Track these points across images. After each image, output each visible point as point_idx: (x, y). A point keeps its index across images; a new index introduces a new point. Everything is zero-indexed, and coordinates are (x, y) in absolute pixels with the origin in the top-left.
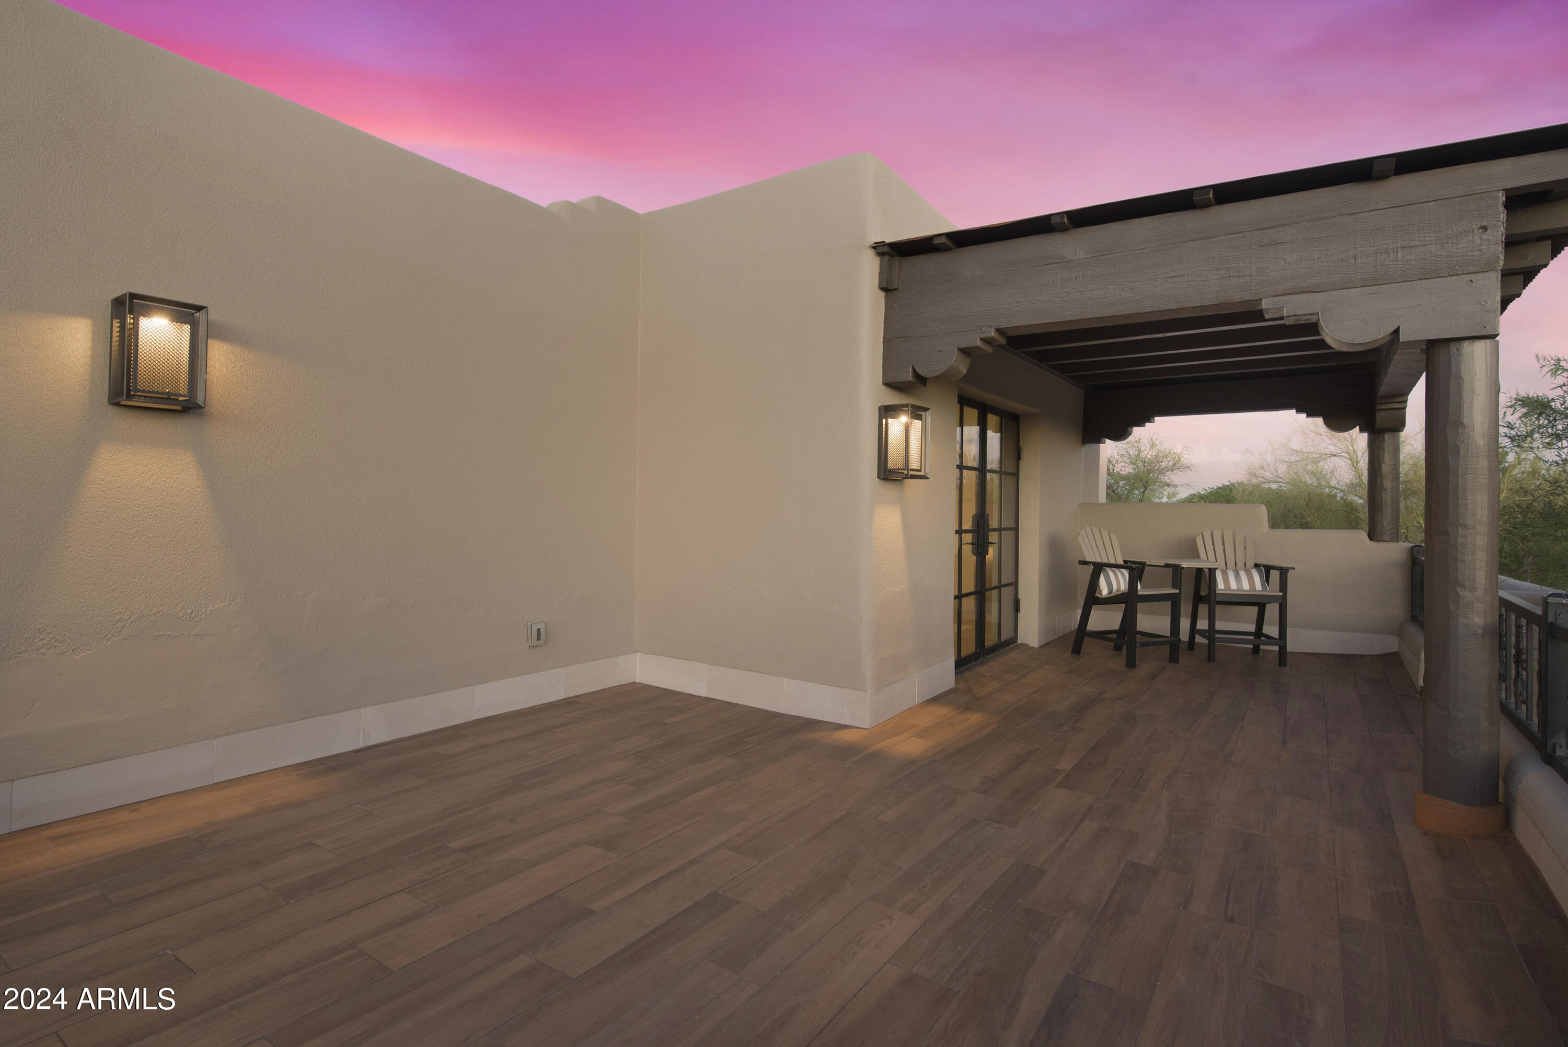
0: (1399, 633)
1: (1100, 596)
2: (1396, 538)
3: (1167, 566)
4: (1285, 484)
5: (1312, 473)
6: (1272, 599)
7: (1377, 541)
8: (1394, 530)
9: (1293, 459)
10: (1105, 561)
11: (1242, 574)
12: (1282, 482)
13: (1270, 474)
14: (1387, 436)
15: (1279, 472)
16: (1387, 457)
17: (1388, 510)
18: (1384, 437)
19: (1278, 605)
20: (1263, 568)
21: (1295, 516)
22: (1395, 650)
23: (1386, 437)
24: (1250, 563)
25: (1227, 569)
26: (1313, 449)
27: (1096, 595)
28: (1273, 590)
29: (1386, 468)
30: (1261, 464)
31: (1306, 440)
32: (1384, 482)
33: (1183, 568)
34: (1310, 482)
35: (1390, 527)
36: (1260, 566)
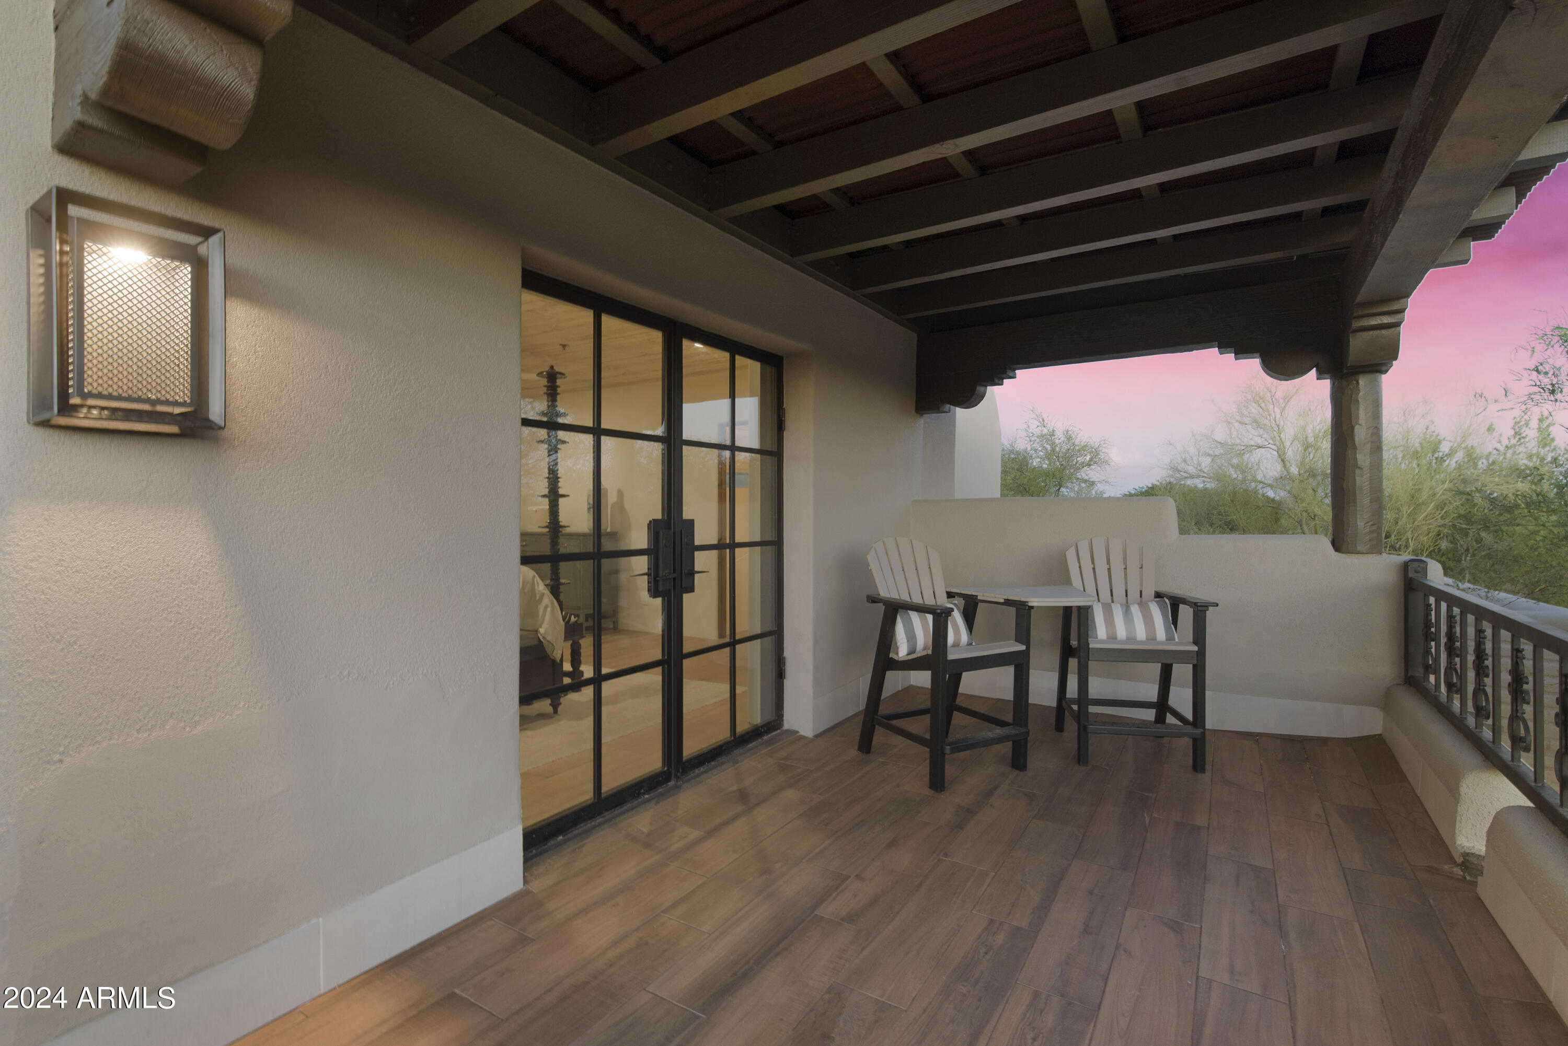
0: (1386, 702)
1: (895, 657)
2: (1376, 548)
3: (1008, 603)
4: (1209, 478)
5: (1237, 467)
6: (1182, 656)
7: (1348, 552)
8: (1375, 535)
9: (1217, 452)
10: (905, 597)
11: (1135, 610)
12: (1205, 477)
13: (1192, 468)
14: (1363, 381)
15: (1203, 465)
16: (1363, 415)
17: (1364, 501)
18: (1358, 383)
19: (1190, 667)
20: (1167, 601)
21: (1220, 514)
22: (1379, 732)
23: (1361, 382)
24: (1149, 592)
25: (1113, 602)
26: (1238, 441)
27: (891, 656)
28: (1183, 641)
29: (1361, 433)
30: (1183, 457)
31: (1230, 431)
32: (1359, 456)
33: (1032, 607)
34: (1235, 476)
35: (1368, 529)
36: (1163, 597)
